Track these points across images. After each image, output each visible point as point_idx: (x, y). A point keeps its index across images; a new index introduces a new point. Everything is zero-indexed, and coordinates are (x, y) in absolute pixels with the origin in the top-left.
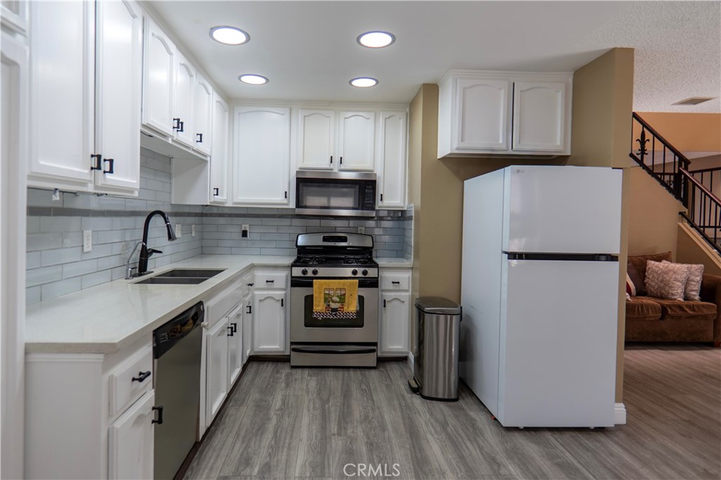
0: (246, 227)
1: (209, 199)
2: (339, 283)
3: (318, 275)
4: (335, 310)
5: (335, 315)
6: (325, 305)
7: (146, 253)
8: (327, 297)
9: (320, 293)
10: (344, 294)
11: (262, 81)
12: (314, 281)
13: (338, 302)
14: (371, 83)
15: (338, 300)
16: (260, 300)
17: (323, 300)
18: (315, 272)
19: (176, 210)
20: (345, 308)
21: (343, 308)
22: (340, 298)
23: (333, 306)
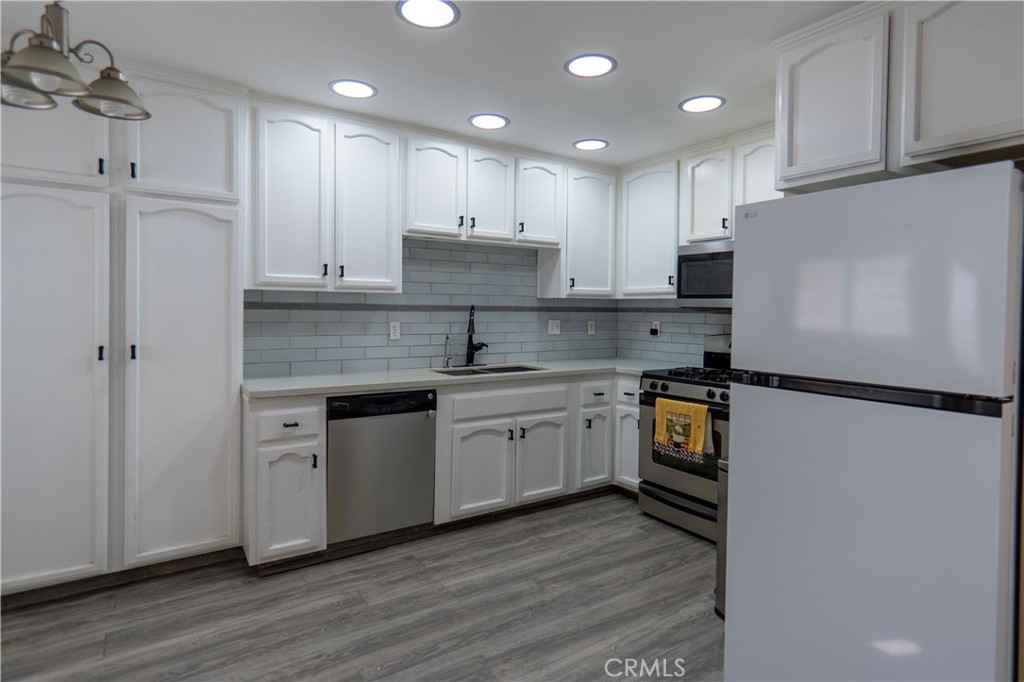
0: (656, 325)
1: (564, 292)
2: (683, 407)
3: (669, 392)
4: (677, 445)
5: (678, 452)
6: (668, 436)
7: (473, 349)
8: (670, 424)
9: (663, 418)
10: (689, 425)
11: (603, 145)
12: (658, 399)
13: (682, 435)
14: (714, 103)
15: (681, 431)
16: (622, 417)
17: (665, 428)
18: (665, 388)
19: (541, 305)
20: (691, 445)
21: (687, 444)
22: (684, 429)
23: (677, 439)
